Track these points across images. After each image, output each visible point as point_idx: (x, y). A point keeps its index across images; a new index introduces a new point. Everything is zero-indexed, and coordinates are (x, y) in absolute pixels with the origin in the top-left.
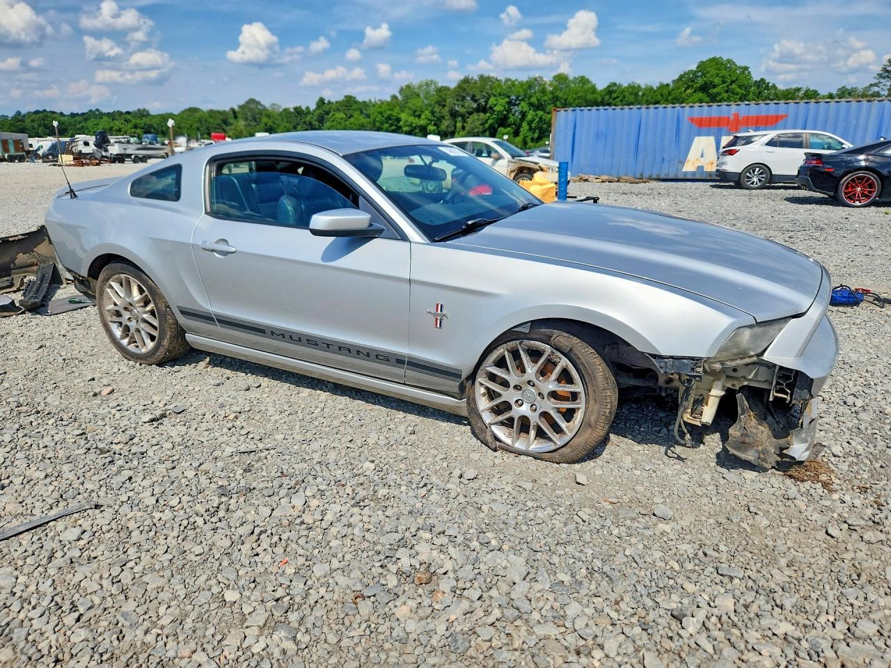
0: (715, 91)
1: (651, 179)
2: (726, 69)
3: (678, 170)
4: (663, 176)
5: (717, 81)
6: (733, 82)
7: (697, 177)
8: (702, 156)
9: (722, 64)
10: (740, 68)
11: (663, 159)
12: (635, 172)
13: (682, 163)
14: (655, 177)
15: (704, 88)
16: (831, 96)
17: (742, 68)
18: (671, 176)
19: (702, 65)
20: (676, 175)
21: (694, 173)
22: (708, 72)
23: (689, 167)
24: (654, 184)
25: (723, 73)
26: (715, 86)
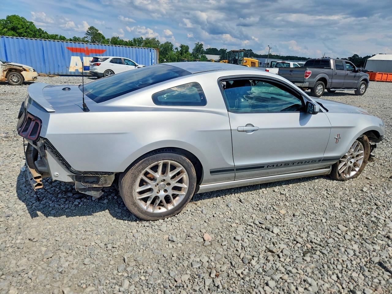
0: (19, 31)
1: (55, 75)
2: (22, 21)
3: (67, 71)
4: (60, 74)
5: (19, 26)
6: (27, 28)
7: (76, 74)
8: (76, 65)
9: (19, 19)
10: (29, 22)
11: (59, 65)
12: (46, 71)
13: (68, 67)
14: (57, 74)
15: (14, 29)
16: (71, 40)
17: (30, 22)
18: (64, 74)
19: (8, 17)
20: (67, 73)
21: (74, 73)
22: (13, 22)
23: (72, 70)
24: (57, 77)
25: (21, 23)
26: (19, 29)
